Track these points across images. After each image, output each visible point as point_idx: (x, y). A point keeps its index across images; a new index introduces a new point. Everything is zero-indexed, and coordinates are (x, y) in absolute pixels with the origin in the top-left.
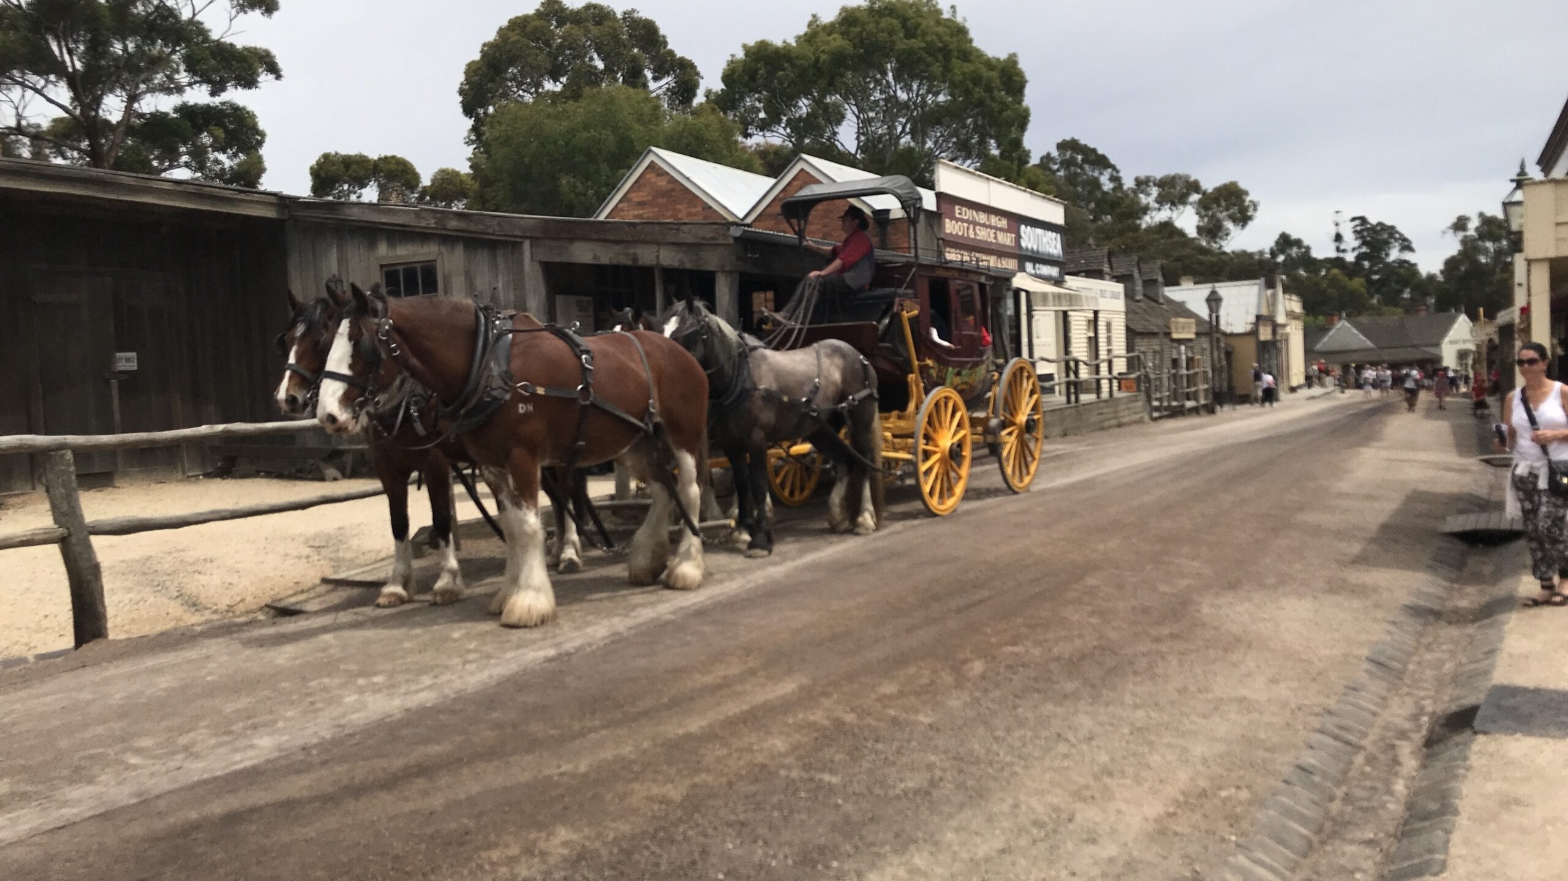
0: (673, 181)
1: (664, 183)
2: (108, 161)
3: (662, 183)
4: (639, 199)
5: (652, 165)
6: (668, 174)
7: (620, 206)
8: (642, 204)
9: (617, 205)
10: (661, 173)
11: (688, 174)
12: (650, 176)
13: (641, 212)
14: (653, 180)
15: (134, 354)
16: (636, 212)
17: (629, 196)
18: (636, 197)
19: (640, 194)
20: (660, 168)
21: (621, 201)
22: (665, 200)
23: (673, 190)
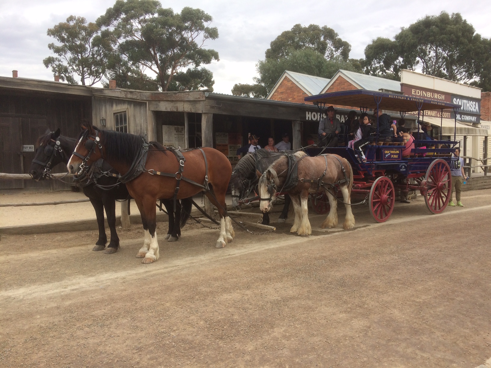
0: (293, 83)
1: (290, 84)
2: (166, 87)
3: (289, 84)
4: (281, 91)
5: (286, 77)
6: (291, 81)
7: (275, 94)
8: (282, 93)
9: (274, 94)
10: (289, 81)
11: (298, 80)
12: (285, 82)
13: (281, 96)
14: (286, 83)
15: (33, 146)
16: (280, 96)
17: (278, 90)
18: (280, 91)
19: (282, 89)
20: (289, 79)
21: (275, 92)
22: (290, 91)
23: (293, 87)
